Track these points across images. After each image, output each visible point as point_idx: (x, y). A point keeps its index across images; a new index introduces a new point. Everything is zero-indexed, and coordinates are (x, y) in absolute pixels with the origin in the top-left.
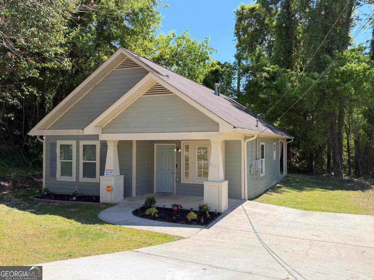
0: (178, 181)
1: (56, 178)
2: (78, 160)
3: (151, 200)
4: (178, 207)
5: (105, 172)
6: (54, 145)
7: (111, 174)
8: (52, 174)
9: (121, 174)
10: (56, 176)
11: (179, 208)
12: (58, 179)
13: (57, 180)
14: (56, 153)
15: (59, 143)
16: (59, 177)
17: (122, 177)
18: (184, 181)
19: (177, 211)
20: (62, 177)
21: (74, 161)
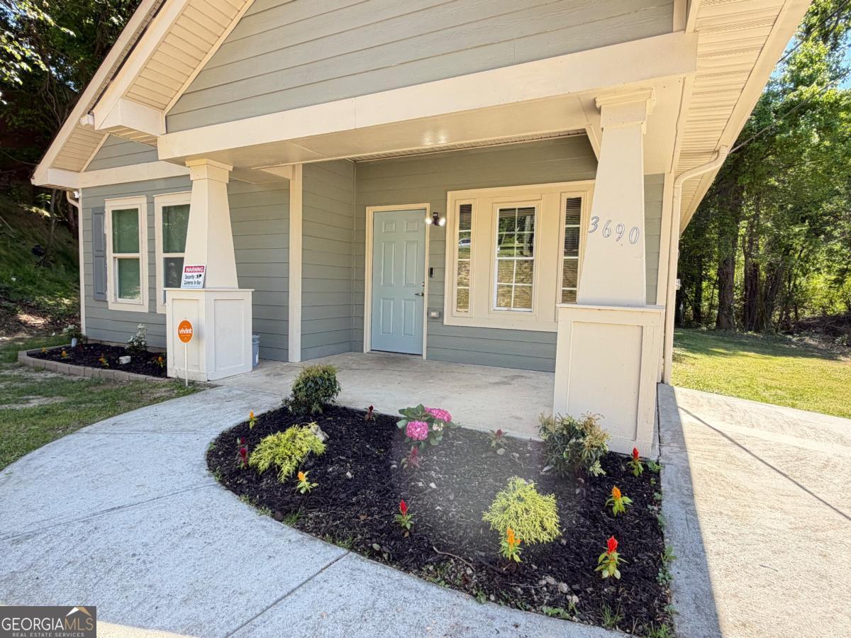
0: (434, 318)
1: (107, 302)
2: (152, 252)
3: (316, 383)
4: (431, 421)
5: (184, 274)
6: (99, 213)
7: (201, 279)
8: (99, 293)
9: (242, 285)
10: (106, 297)
11: (435, 427)
12: (112, 306)
13: (110, 308)
14: (105, 235)
15: (112, 205)
16: (113, 301)
17: (247, 295)
18: (453, 317)
19: (427, 441)
20: (119, 300)
21: (143, 255)
